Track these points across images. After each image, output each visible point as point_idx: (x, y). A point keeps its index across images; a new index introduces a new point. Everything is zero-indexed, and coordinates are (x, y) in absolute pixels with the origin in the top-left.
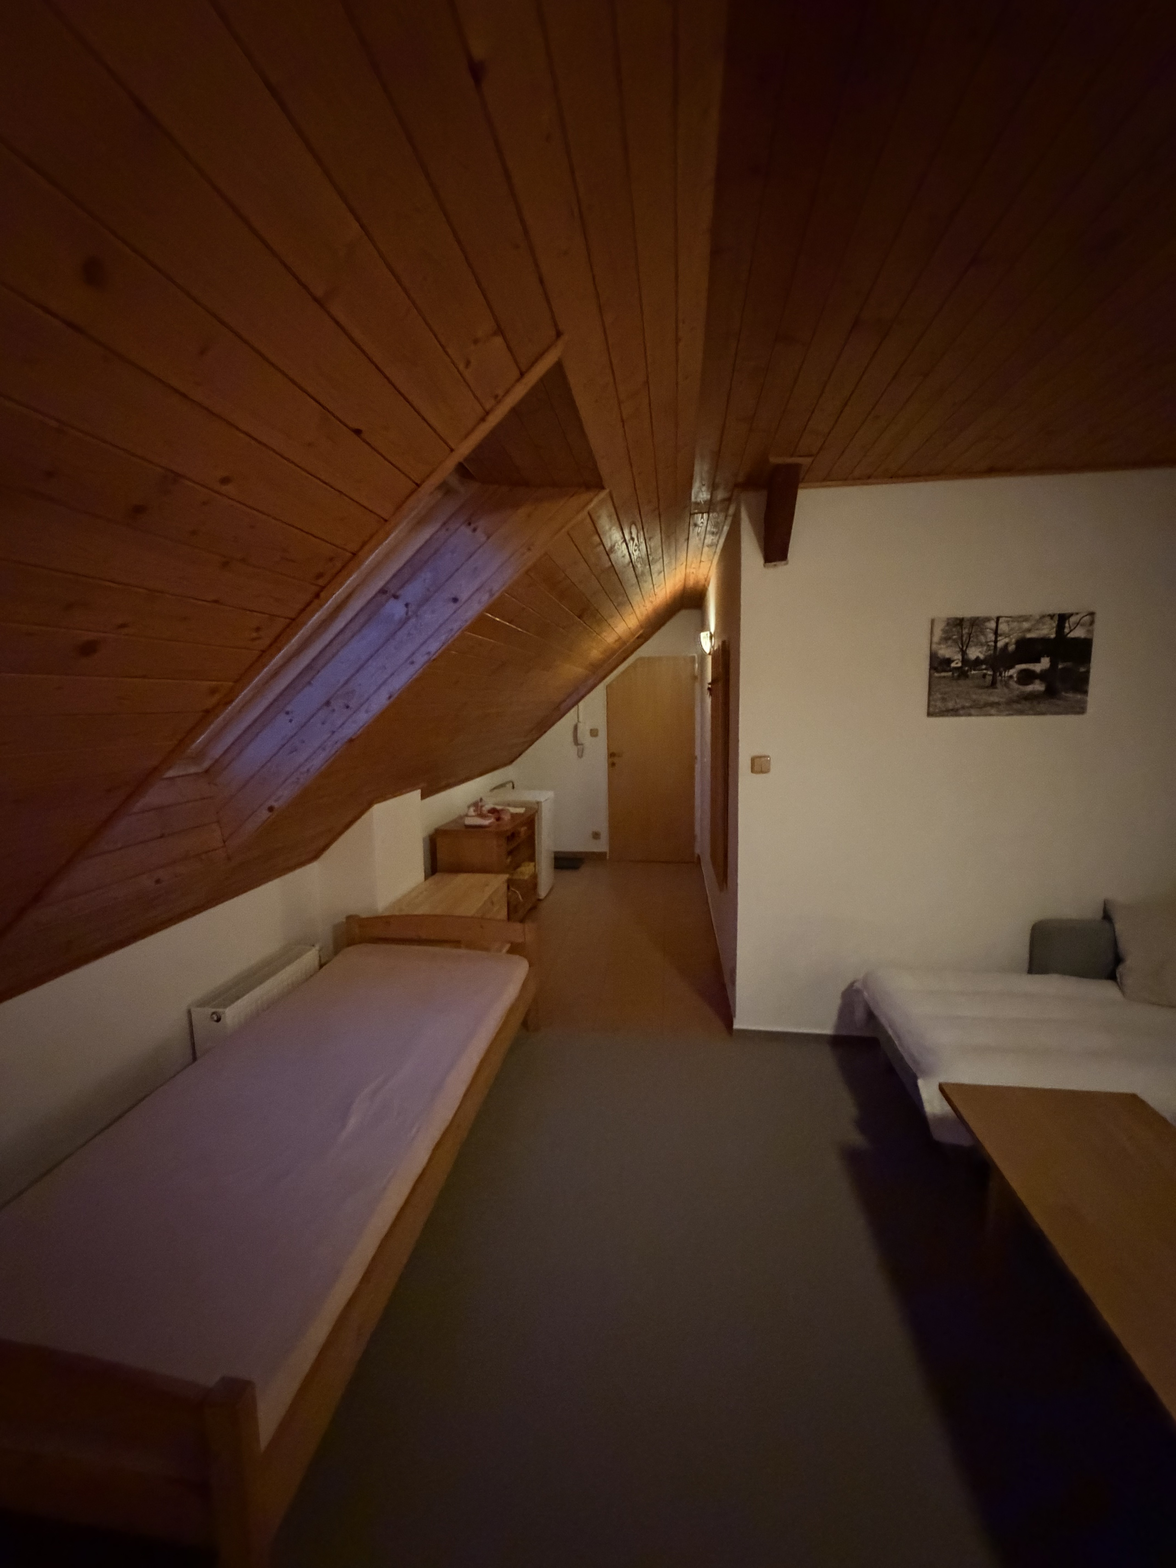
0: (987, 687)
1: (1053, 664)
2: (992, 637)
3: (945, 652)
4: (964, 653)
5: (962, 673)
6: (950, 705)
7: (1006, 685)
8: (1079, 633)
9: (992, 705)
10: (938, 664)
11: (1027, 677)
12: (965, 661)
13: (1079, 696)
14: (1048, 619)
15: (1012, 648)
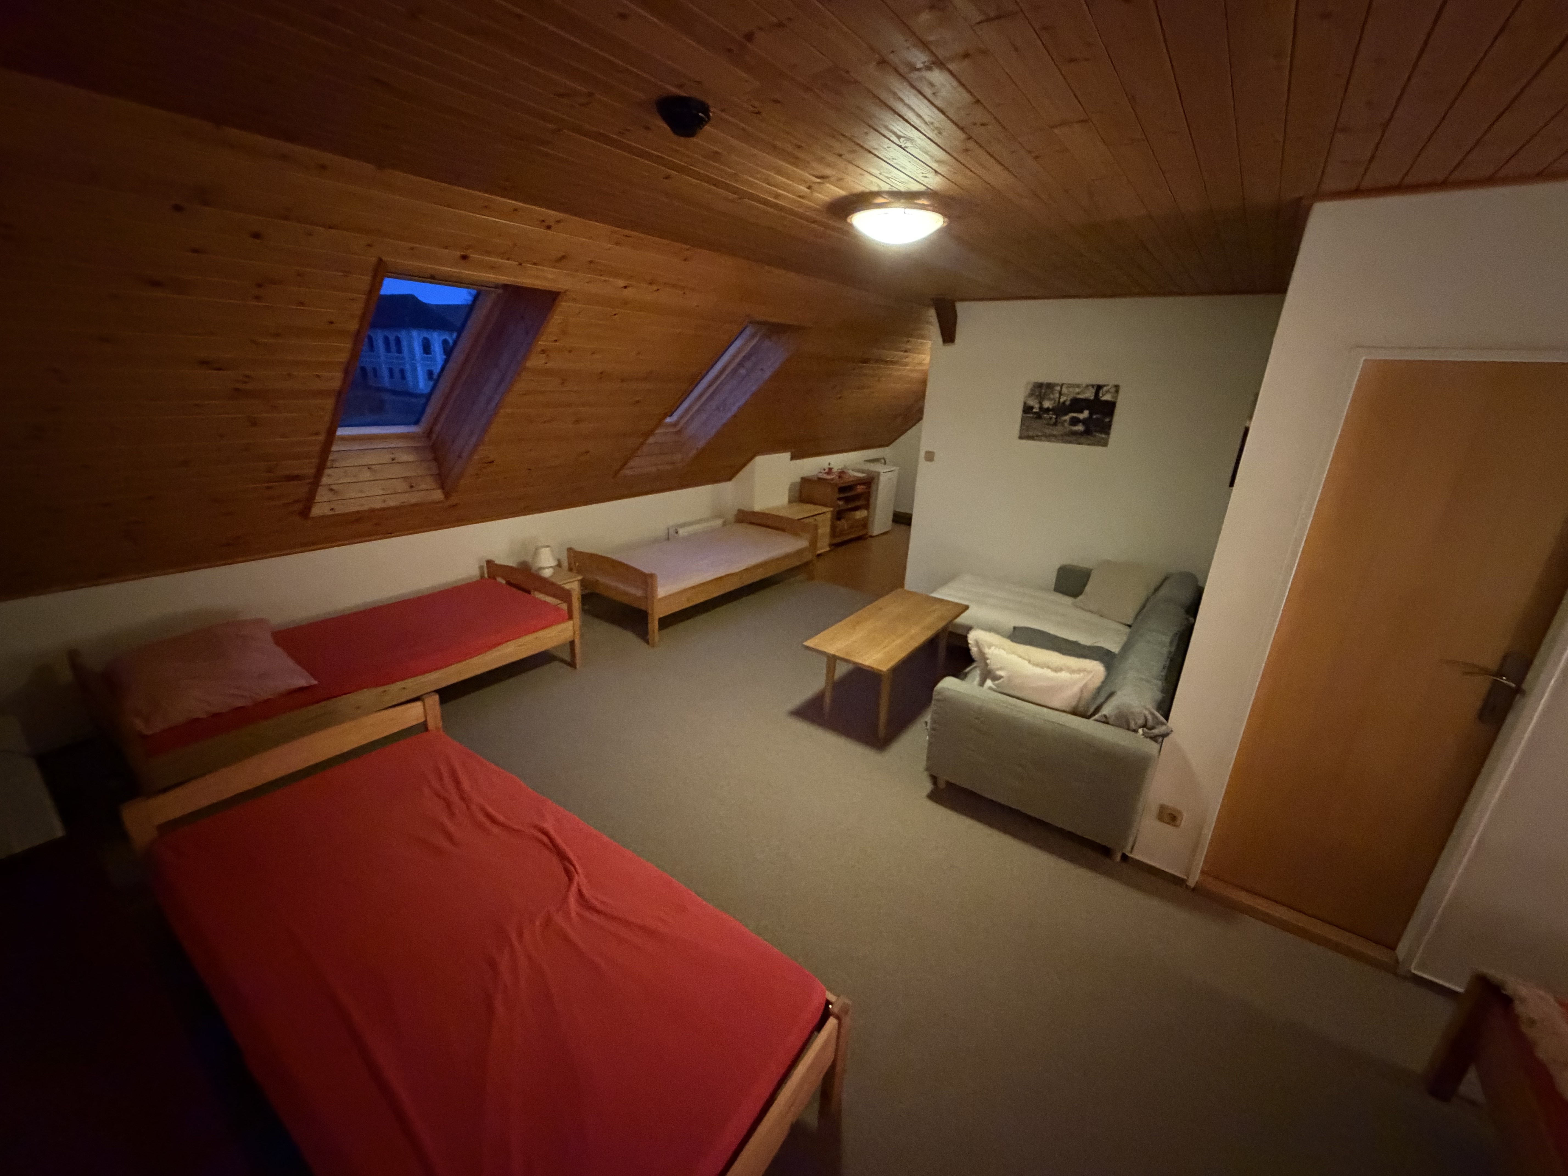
0: (1053, 425)
1: (1091, 414)
2: (1057, 395)
3: (1033, 402)
4: (1040, 403)
5: (1038, 416)
6: (1031, 434)
7: (1063, 425)
8: (1107, 397)
9: (1054, 436)
10: (1027, 409)
11: (1075, 421)
12: (1041, 408)
13: (1103, 436)
14: (1090, 388)
15: (1068, 403)
